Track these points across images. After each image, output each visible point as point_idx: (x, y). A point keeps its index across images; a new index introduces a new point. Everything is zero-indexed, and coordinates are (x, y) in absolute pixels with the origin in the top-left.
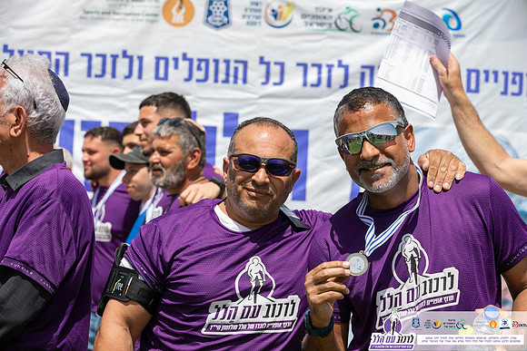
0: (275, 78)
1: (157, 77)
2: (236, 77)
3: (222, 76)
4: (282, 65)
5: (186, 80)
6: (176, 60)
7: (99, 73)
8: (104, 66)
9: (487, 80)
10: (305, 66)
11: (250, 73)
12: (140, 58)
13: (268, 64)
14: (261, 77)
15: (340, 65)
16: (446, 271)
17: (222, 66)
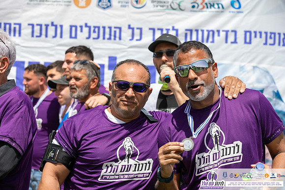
0: (137, 37)
1: (71, 37)
2: (115, 36)
3: (107, 36)
4: (141, 29)
5: (87, 38)
6: (81, 27)
7: (38, 35)
8: (41, 31)
9: (255, 36)
10: (154, 30)
11: (123, 34)
12: (61, 26)
13: (133, 29)
14: (129, 36)
15: (173, 29)
16: (235, 143)
17: (107, 30)
